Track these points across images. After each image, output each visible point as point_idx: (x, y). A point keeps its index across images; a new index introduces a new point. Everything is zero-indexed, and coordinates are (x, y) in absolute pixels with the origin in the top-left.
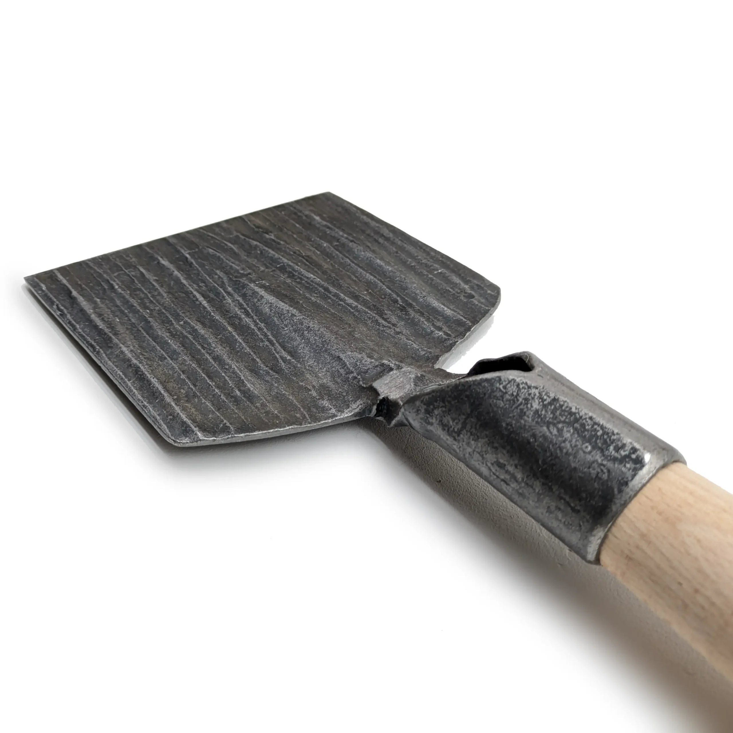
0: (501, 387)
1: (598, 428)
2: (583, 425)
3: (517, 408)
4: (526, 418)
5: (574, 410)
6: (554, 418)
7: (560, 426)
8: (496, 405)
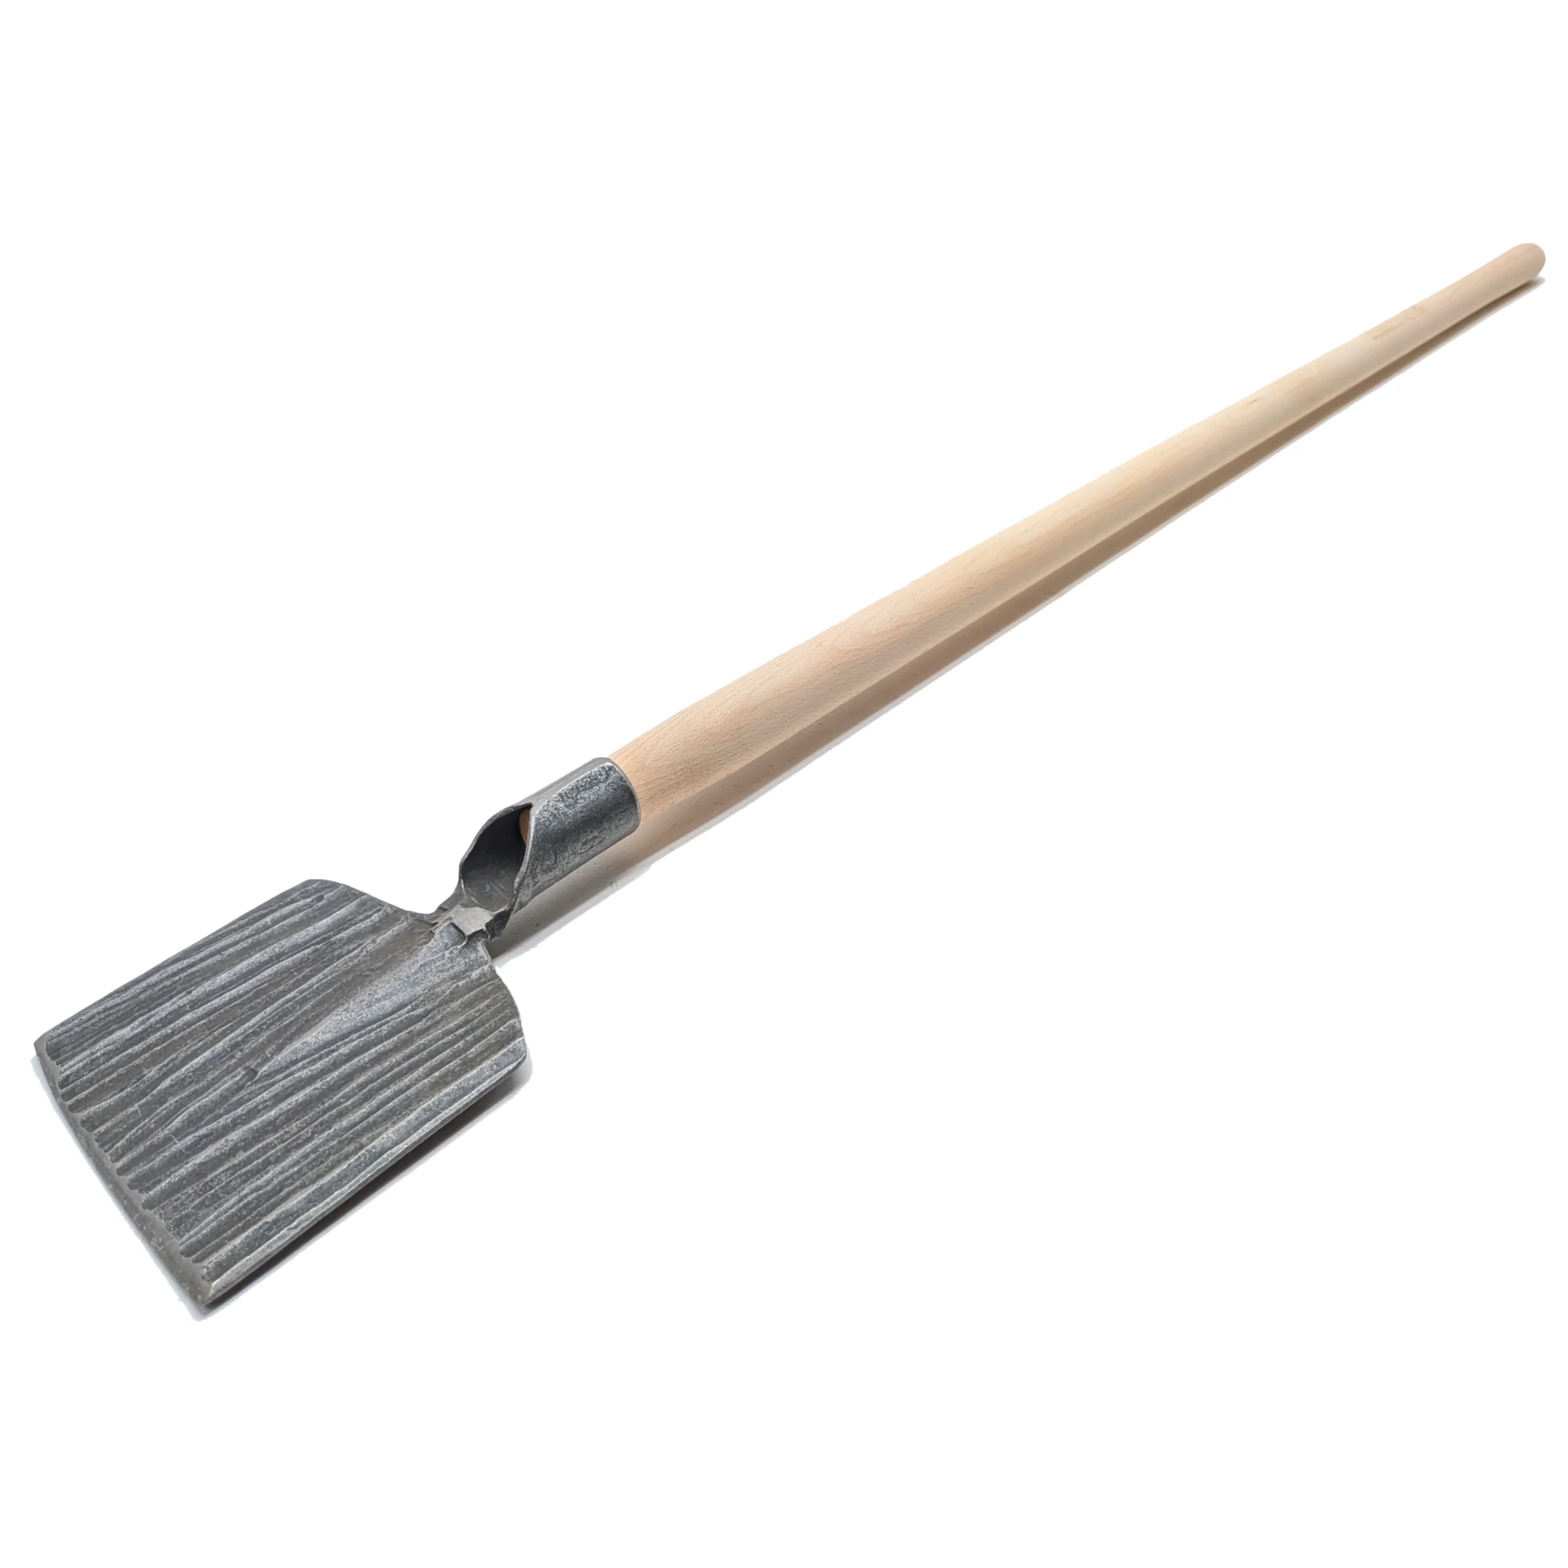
0: (543, 820)
1: (586, 779)
2: (581, 786)
3: (560, 815)
4: (568, 813)
5: (570, 788)
6: (573, 798)
7: (579, 797)
8: (555, 827)
